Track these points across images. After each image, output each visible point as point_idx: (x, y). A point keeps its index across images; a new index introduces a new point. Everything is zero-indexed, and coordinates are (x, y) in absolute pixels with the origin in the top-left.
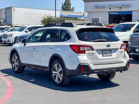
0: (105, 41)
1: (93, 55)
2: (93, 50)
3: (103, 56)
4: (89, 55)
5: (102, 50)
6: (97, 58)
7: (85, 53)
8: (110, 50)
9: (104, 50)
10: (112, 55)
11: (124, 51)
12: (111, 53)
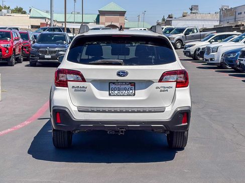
0: (120, 64)
1: (85, 91)
2: (84, 80)
3: (110, 95)
5: (110, 83)
6: (93, 98)
7: (66, 86)
8: (131, 83)
9: (114, 83)
10: (134, 95)
11: (176, 87)
12: (133, 89)
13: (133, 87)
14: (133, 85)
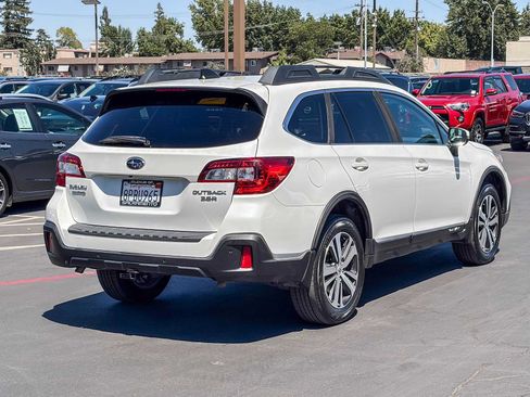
0: (141, 145)
1: (84, 194)
2: (82, 174)
3: (121, 204)
4: (74, 193)
5: (124, 181)
6: (92, 207)
7: (64, 184)
8: (155, 182)
9: (129, 181)
10: (159, 205)
11: (235, 193)
12: (158, 193)
13: (159, 190)
14: (160, 185)
